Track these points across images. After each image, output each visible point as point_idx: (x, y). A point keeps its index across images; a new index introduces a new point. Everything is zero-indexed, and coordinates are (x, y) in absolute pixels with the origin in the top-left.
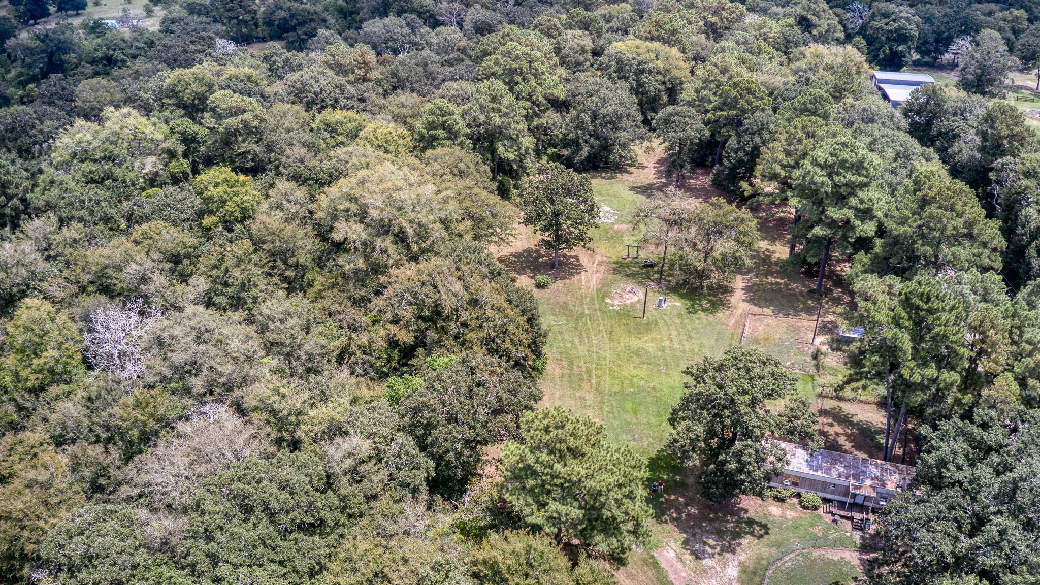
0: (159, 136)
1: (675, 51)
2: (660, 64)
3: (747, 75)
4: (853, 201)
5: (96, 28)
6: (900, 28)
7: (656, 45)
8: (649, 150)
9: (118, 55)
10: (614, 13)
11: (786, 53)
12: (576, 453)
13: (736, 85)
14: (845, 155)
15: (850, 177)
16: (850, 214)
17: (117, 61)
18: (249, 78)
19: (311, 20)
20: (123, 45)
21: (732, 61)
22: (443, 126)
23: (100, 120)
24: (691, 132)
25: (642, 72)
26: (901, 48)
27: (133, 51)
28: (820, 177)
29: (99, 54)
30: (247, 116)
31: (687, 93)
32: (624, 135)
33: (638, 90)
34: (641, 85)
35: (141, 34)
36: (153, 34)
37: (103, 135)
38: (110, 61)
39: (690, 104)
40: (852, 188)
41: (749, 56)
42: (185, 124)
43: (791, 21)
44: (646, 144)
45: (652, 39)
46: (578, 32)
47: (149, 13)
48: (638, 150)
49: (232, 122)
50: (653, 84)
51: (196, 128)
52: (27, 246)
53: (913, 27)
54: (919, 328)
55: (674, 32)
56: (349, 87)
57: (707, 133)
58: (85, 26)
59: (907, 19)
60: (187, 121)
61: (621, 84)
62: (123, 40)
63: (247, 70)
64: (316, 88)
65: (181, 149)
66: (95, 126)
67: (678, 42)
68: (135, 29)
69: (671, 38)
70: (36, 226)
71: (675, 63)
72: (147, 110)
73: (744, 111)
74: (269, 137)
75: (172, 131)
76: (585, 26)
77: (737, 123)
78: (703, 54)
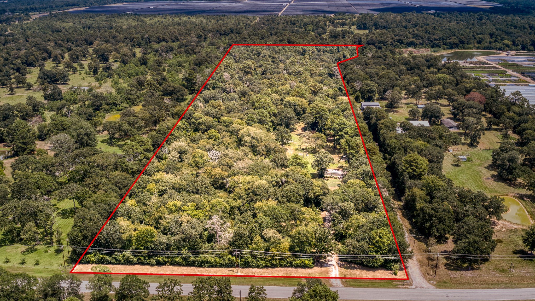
1: (303, 99)
2: (300, 103)
3: (323, 106)
4: (343, 131)
6: (371, 89)
7: (299, 98)
8: (300, 126)
10: (284, 88)
11: (335, 99)
12: (299, 159)
13: (320, 109)
14: (341, 122)
15: (343, 126)
16: (343, 133)
21: (319, 103)
22: (251, 120)
24: (310, 120)
25: (295, 105)
26: (371, 95)
28: (337, 126)
31: (308, 111)
32: (293, 122)
33: (295, 110)
34: (295, 109)
39: (309, 113)
40: (344, 128)
41: (324, 101)
43: (336, 89)
44: (298, 124)
45: (297, 96)
46: (275, 95)
48: (297, 126)
50: (299, 109)
53: (375, 88)
54: (349, 145)
55: (303, 94)
57: (314, 120)
59: (373, 86)
61: (291, 109)
67: (304, 97)
69: (302, 96)
71: (304, 103)
73: (322, 115)
76: (276, 92)
77: (321, 118)
78: (311, 100)
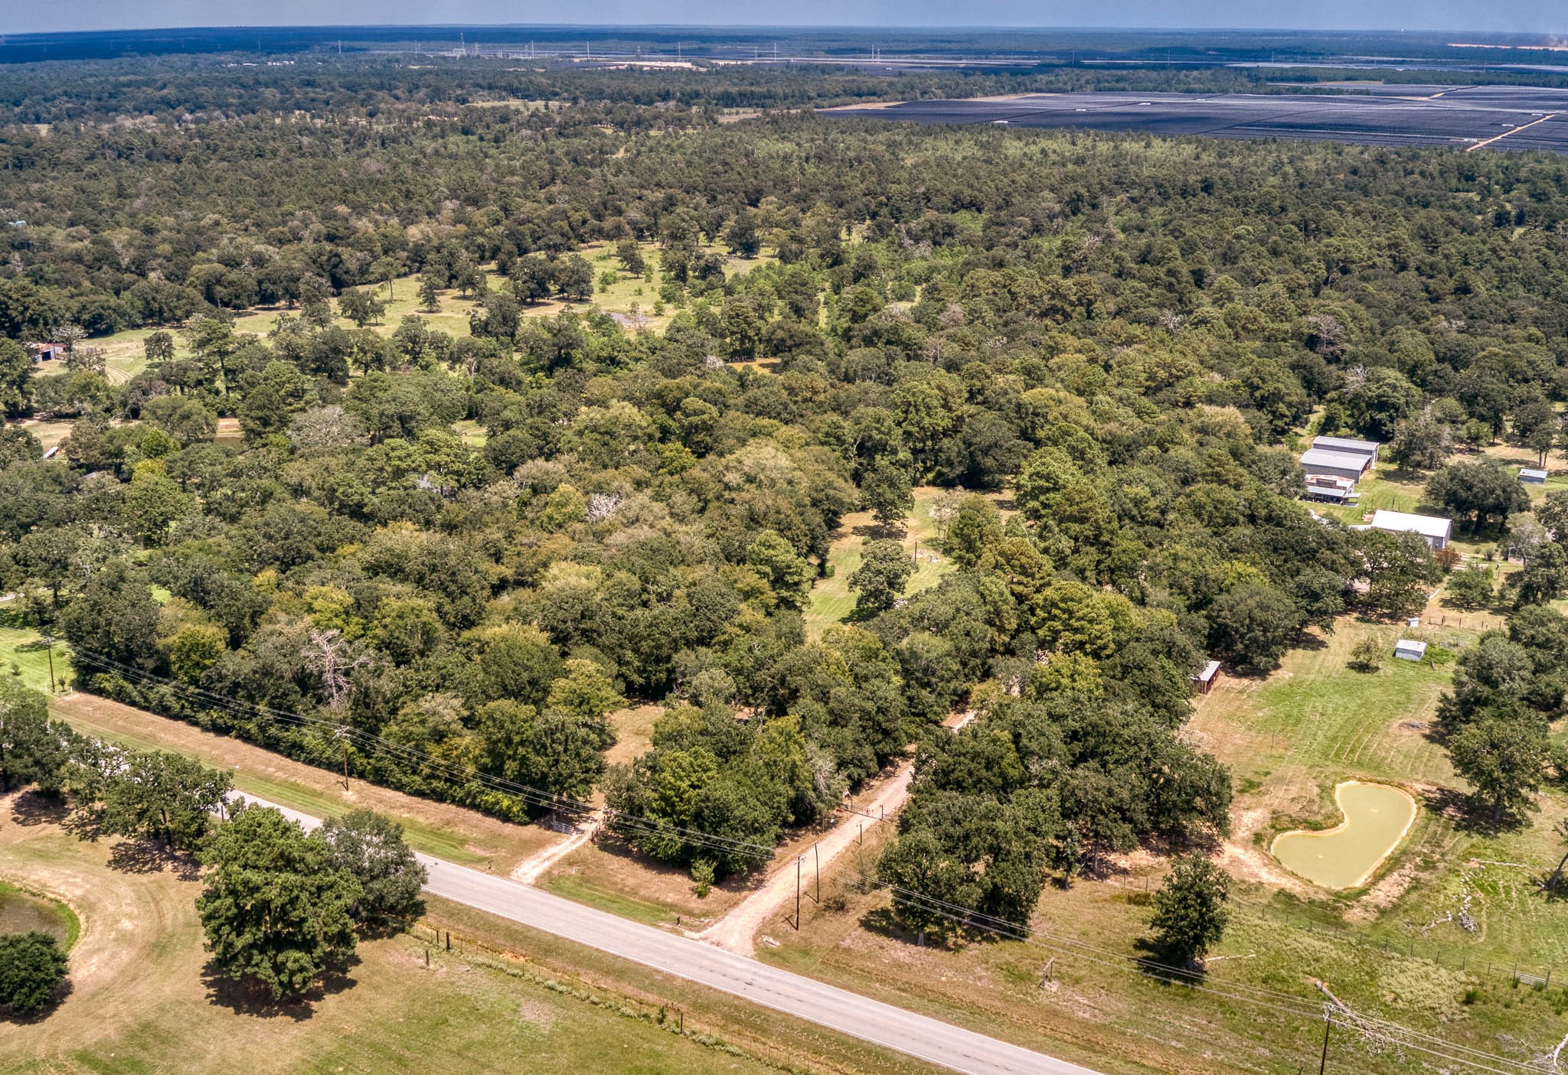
0: (644, 424)
5: (602, 323)
9: (621, 357)
17: (619, 362)
18: (719, 391)
19: (809, 343)
20: (627, 347)
23: (607, 408)
27: (635, 354)
29: (604, 354)
30: (705, 417)
33: (1032, 428)
35: (647, 338)
36: (657, 340)
37: (608, 416)
38: (613, 361)
42: (662, 417)
47: (659, 312)
49: (694, 419)
51: (671, 422)
52: (561, 466)
55: (1089, 384)
56: (791, 405)
58: (589, 316)
60: (665, 417)
62: (628, 342)
63: (717, 385)
64: (765, 402)
65: (658, 435)
66: (603, 410)
68: (640, 332)
70: (565, 458)
72: (639, 404)
74: (717, 432)
75: (654, 422)
